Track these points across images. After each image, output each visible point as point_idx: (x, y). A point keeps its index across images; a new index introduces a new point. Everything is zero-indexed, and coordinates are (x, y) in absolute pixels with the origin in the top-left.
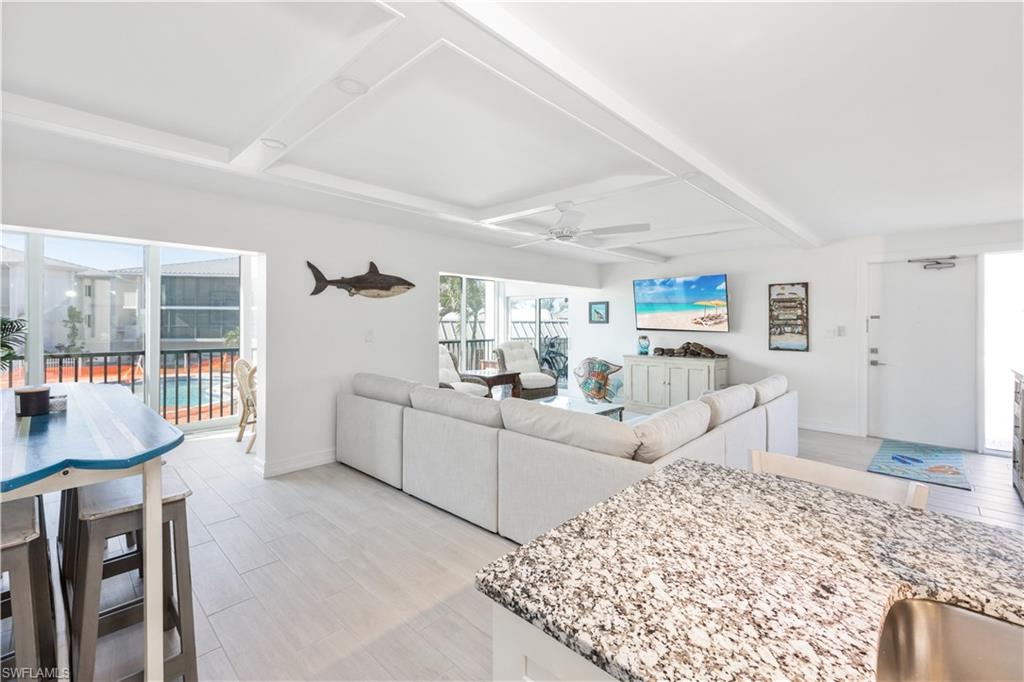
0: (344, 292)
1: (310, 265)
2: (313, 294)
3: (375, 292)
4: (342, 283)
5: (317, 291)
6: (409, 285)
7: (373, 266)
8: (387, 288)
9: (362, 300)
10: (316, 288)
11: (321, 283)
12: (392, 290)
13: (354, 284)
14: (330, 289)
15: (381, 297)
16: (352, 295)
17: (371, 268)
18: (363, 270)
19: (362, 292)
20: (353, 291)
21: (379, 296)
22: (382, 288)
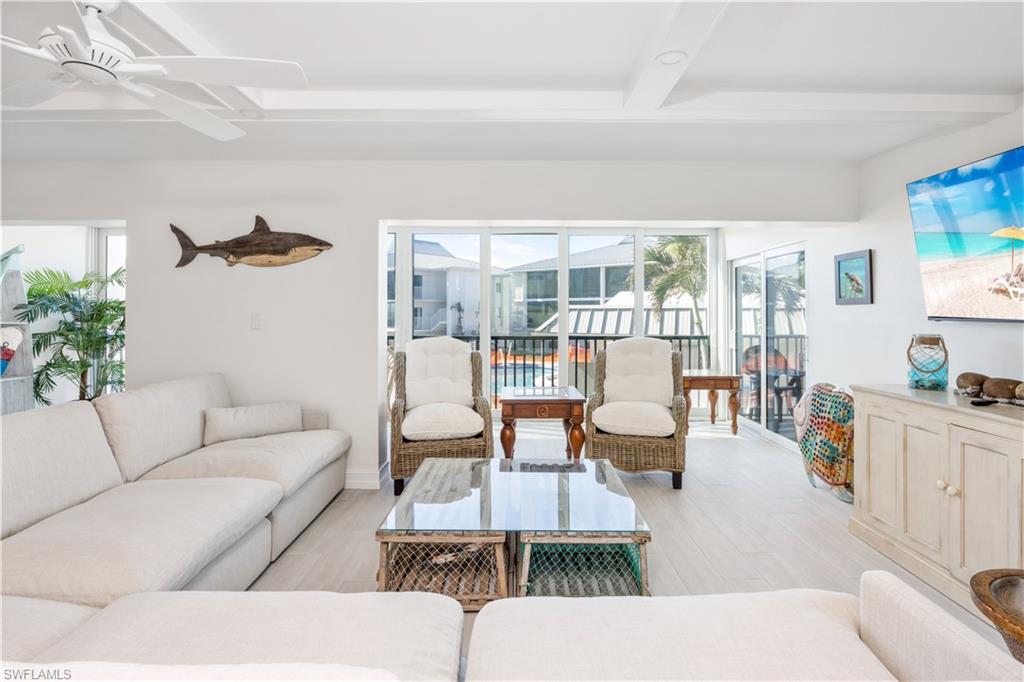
0: (219, 261)
1: (175, 229)
2: (178, 266)
3: (265, 258)
4: (216, 249)
5: (184, 261)
6: (320, 245)
7: (260, 221)
8: (284, 252)
9: (247, 272)
10: (182, 258)
11: (190, 250)
12: (293, 253)
13: (235, 249)
14: (202, 258)
15: (275, 265)
16: (231, 264)
17: (257, 224)
18: (246, 228)
19: (244, 259)
20: (231, 258)
21: (270, 264)
22: (276, 252)
